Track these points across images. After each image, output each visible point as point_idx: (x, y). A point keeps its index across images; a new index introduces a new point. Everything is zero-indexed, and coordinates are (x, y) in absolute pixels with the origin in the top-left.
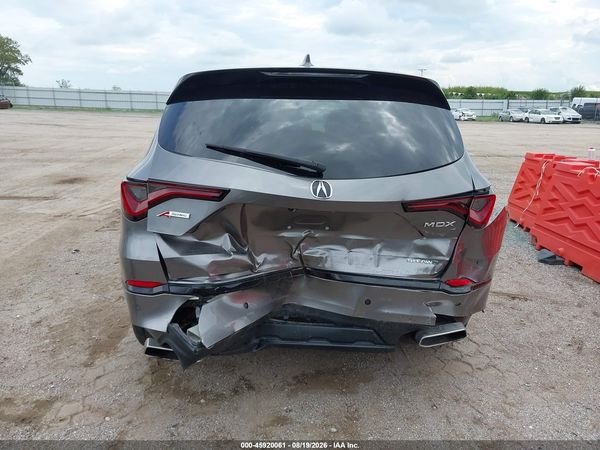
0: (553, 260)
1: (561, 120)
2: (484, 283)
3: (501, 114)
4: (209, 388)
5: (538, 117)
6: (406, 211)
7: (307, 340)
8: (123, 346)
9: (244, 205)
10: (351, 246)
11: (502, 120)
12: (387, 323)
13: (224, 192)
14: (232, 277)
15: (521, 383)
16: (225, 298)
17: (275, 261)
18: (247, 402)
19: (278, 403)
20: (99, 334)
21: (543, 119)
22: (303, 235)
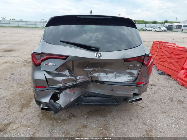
0: (162, 73)
1: (161, 30)
2: (147, 83)
3: (143, 28)
4: (61, 117)
5: (154, 30)
6: (125, 61)
7: (93, 103)
8: (32, 105)
9: (73, 61)
10: (107, 73)
11: (144, 30)
12: (118, 97)
13: (67, 57)
14: (69, 84)
15: (156, 111)
16: (67, 91)
17: (83, 78)
18: (73, 121)
19: (83, 121)
20: (24, 101)
21: (156, 30)
22: (92, 69)
